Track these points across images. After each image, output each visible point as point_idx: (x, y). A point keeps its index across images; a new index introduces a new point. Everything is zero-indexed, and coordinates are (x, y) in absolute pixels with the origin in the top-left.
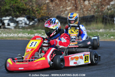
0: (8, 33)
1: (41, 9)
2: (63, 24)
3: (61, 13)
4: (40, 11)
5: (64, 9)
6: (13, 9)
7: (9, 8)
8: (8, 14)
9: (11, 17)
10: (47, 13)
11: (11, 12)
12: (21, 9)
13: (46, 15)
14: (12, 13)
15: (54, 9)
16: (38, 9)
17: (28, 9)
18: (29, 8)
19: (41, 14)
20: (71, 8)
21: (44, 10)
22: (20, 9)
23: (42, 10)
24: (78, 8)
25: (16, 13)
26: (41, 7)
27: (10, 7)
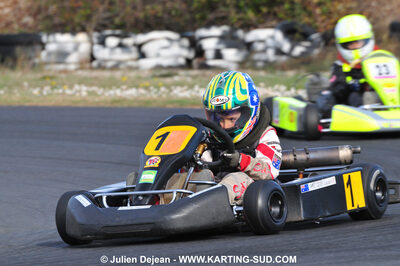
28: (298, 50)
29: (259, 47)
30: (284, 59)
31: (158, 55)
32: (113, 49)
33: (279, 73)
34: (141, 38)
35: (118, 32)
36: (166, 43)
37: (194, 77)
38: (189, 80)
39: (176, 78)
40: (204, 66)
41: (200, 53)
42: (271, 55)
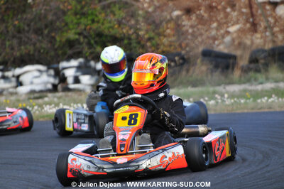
0: (77, 103)
1: (159, 35)
2: (220, 70)
3: (214, 43)
4: (157, 39)
5: (222, 31)
6: (86, 40)
7: (77, 37)
8: (74, 53)
9: (81, 60)
10: (177, 44)
11: (81, 47)
12: (109, 38)
13: (175, 48)
14: (83, 48)
15: (194, 31)
16: (152, 34)
17: (126, 35)
18: (129, 35)
19: (162, 47)
20: (241, 28)
21: (169, 36)
22: (104, 39)
23: (162, 37)
24: (258, 26)
25: (95, 48)
26: (161, 30)
27: (80, 34)
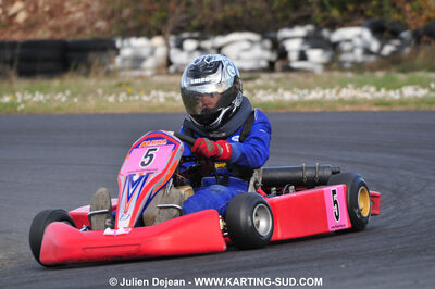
28: (388, 49)
29: (346, 46)
30: (372, 59)
31: (239, 58)
32: (191, 52)
33: (367, 74)
34: (220, 41)
35: (196, 34)
36: (246, 45)
37: (278, 80)
38: (272, 83)
39: (259, 82)
40: (288, 69)
41: (283, 55)
42: (358, 55)
